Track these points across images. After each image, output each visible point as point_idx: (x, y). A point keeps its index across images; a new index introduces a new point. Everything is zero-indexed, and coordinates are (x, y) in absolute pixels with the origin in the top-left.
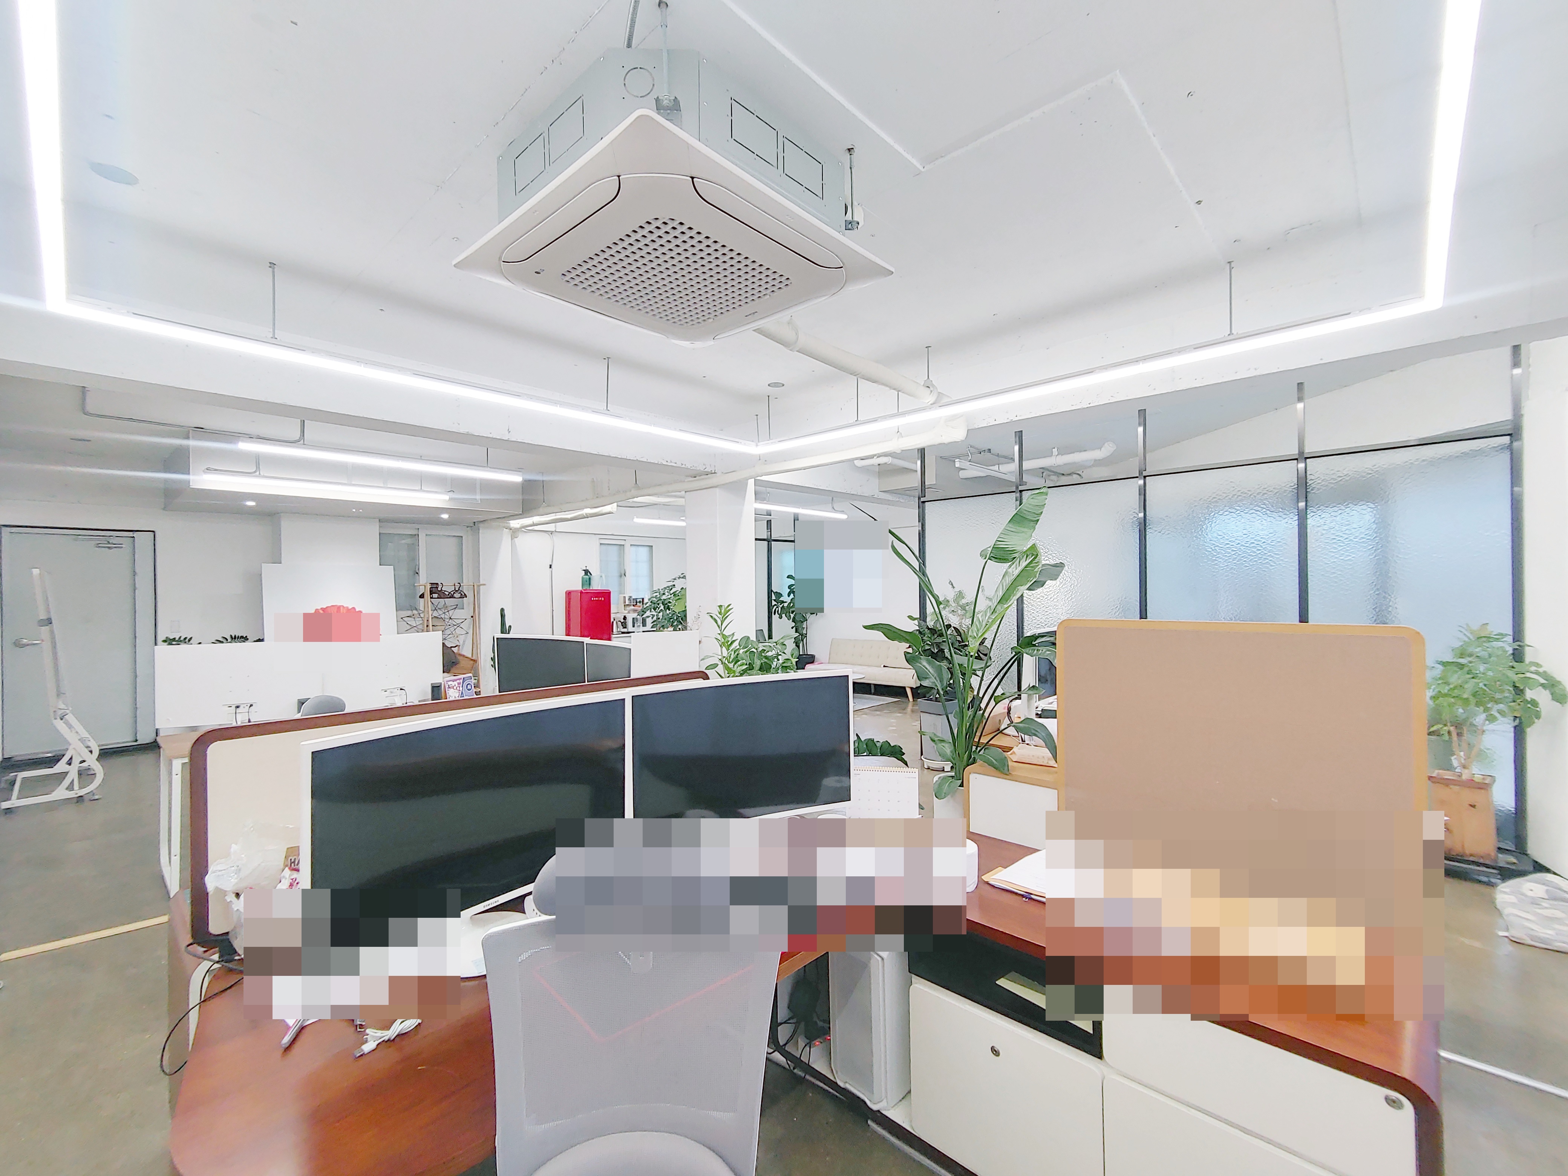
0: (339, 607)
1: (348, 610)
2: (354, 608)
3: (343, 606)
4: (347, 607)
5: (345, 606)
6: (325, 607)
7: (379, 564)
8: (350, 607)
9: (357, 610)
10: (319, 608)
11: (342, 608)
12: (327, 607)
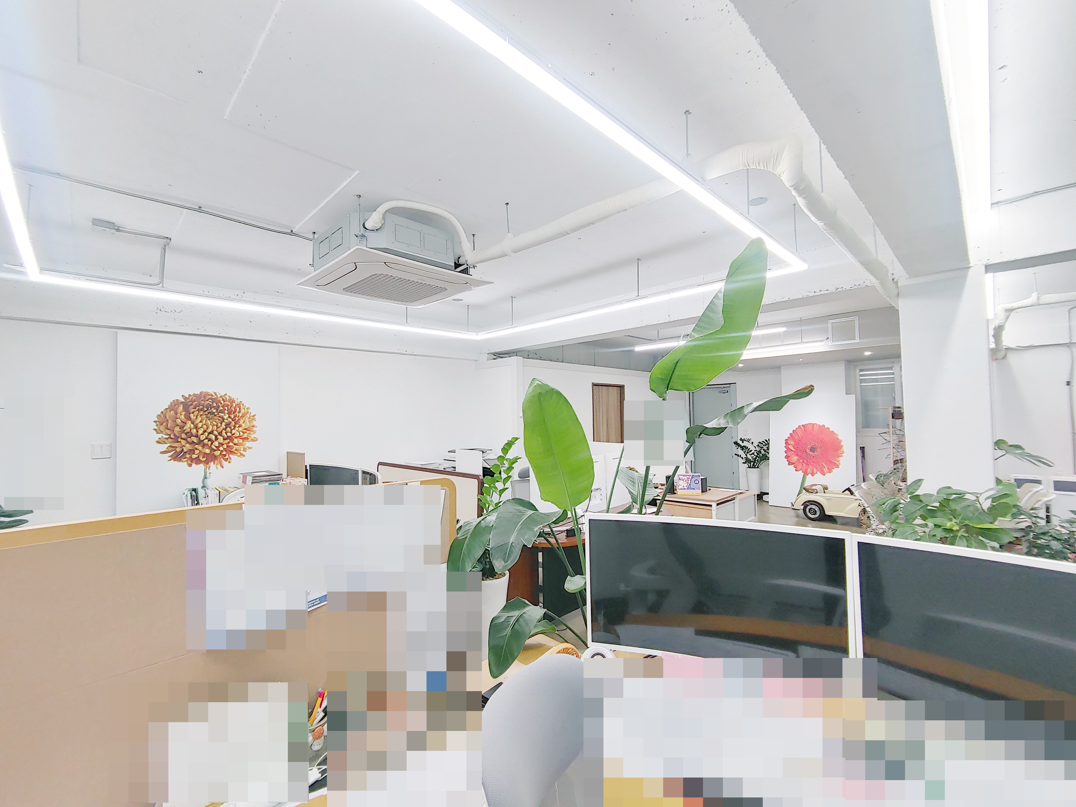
0: (813, 425)
1: (820, 426)
2: (824, 425)
3: (816, 424)
4: (819, 425)
5: (818, 424)
6: (804, 424)
7: (845, 394)
8: (821, 425)
9: (826, 427)
10: (801, 425)
11: (815, 425)
12: (806, 424)
